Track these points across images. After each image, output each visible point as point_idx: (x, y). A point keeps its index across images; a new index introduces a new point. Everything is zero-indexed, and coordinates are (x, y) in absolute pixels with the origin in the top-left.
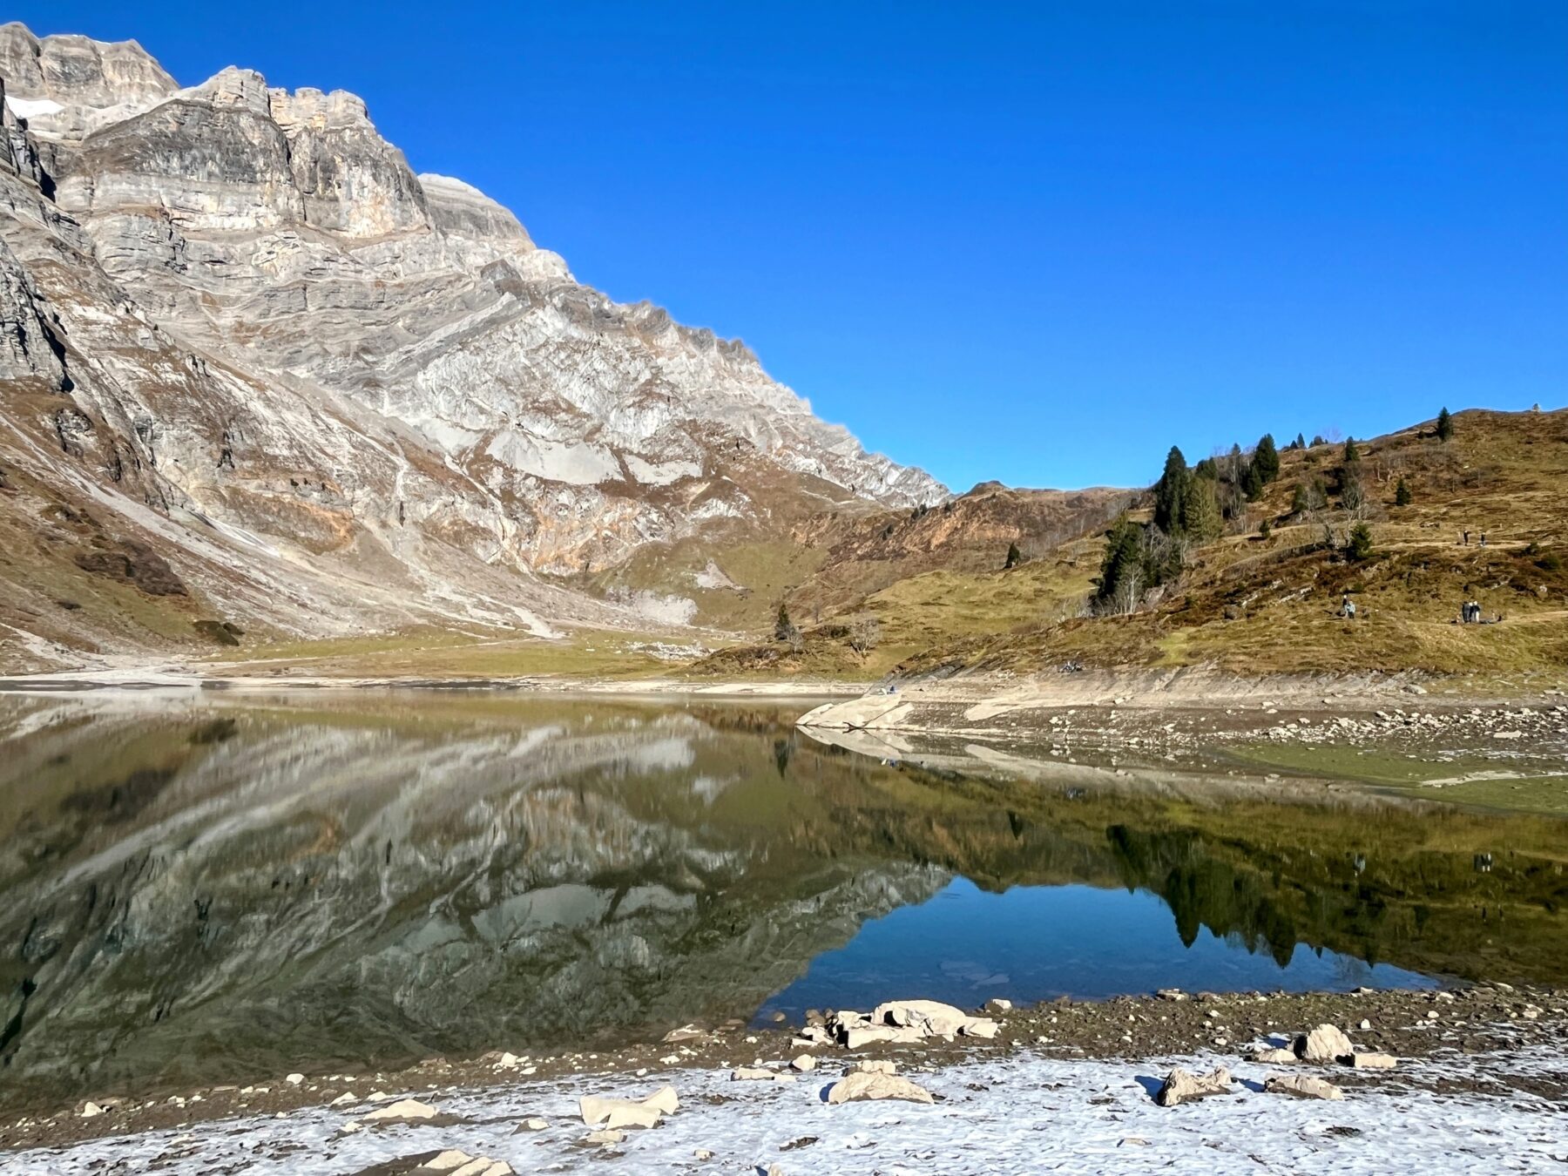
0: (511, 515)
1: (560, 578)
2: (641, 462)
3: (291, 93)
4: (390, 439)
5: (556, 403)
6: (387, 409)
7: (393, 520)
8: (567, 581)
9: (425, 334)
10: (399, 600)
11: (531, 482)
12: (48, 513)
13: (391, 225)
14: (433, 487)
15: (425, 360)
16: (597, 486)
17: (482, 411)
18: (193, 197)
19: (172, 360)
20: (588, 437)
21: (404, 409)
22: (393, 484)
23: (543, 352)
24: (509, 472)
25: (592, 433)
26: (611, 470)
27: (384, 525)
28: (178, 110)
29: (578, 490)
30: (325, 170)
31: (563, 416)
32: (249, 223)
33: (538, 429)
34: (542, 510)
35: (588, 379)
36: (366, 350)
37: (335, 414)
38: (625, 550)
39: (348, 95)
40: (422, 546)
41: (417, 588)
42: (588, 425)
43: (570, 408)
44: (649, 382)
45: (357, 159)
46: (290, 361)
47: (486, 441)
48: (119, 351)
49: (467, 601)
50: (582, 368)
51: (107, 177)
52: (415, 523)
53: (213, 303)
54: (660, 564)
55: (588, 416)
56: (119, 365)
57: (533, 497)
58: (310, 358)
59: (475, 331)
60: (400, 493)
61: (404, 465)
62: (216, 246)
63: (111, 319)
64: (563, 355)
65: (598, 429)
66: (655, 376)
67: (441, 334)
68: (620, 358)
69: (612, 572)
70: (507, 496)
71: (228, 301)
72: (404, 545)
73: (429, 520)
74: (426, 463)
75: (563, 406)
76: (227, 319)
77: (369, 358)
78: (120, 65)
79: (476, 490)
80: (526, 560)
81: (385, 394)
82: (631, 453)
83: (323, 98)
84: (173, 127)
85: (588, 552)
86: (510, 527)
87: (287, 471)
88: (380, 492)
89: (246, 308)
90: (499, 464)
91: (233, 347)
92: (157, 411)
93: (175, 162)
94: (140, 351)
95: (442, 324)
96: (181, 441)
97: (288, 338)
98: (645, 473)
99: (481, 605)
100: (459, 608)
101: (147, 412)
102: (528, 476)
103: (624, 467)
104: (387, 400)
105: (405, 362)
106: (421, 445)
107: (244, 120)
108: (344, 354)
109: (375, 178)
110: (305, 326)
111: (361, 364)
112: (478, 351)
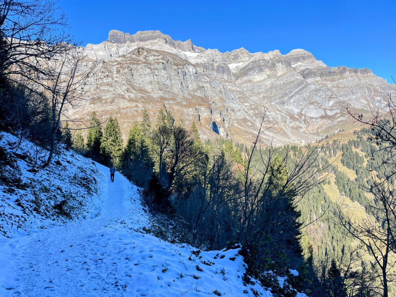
0: (305, 124)
1: (313, 133)
2: (329, 111)
3: (267, 53)
4: (286, 113)
5: (314, 102)
6: (286, 107)
7: (287, 127)
8: (314, 134)
9: (291, 92)
10: (287, 140)
11: (309, 118)
13: (285, 72)
14: (293, 121)
15: (292, 97)
16: (320, 117)
17: (301, 105)
18: (255, 77)
19: (257, 109)
20: (320, 107)
21: (289, 107)
22: (287, 121)
23: (312, 92)
24: (305, 116)
25: (320, 106)
26: (323, 113)
27: (286, 128)
28: (251, 63)
29: (316, 118)
30: (274, 65)
31: (315, 104)
32: (263, 78)
33: (311, 107)
34: (310, 122)
35: (320, 97)
36: (282, 97)
37: (278, 110)
38: (324, 127)
39: (276, 50)
40: (291, 131)
41: (289, 138)
42: (320, 105)
43: (317, 102)
44: (331, 95)
45: (278, 62)
46: (271, 102)
47: (302, 111)
48: (251, 109)
49: (296, 139)
50: (319, 95)
51: (243, 77)
52: (290, 127)
53: (259, 93)
54: (330, 130)
55: (320, 103)
56: (251, 112)
57: (309, 120)
58: (274, 101)
59: (300, 90)
60: (288, 123)
61: (288, 117)
62: (259, 84)
63: (249, 105)
64: (315, 92)
65: (321, 105)
66: (332, 94)
67: (294, 92)
68: (325, 92)
69: (322, 131)
70: (305, 121)
71: (261, 92)
72: (288, 131)
73: (292, 126)
74: (292, 117)
75: (315, 102)
76: (261, 96)
77: (283, 98)
78: (242, 53)
79: (299, 120)
80: (308, 131)
81: (285, 104)
82: (327, 109)
83: (272, 52)
84: (251, 66)
85: (318, 128)
86: (305, 126)
87: (272, 122)
88: (285, 123)
89: (264, 93)
90: (304, 115)
91: (263, 101)
92: (256, 117)
93: (252, 72)
94: (253, 108)
95: (295, 90)
96: (259, 121)
97: (270, 98)
98: (329, 113)
99: (298, 140)
100: (294, 141)
101: (255, 118)
102: (308, 117)
103: (325, 112)
104: (286, 106)
105: (288, 98)
106: (291, 113)
107: (261, 61)
108: (279, 99)
109: (282, 64)
110: (273, 95)
111: (282, 100)
112: (300, 94)
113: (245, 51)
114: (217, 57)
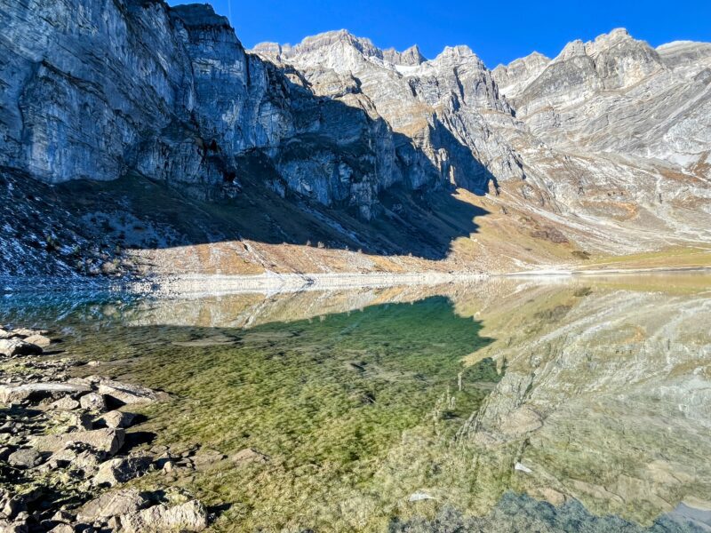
3: (593, 41)
4: (652, 167)
6: (649, 155)
7: (656, 203)
9: (665, 117)
10: (663, 236)
12: (520, 220)
13: (644, 75)
14: (676, 184)
15: (666, 129)
17: (700, 143)
18: (560, 98)
19: (558, 159)
21: (657, 154)
22: (655, 187)
27: (652, 205)
28: (551, 69)
30: (611, 64)
32: (582, 99)
36: (636, 133)
37: (626, 163)
39: (618, 29)
40: (672, 211)
41: (670, 230)
45: (625, 54)
46: (604, 147)
48: (540, 161)
49: (699, 234)
51: (531, 103)
52: (668, 202)
53: (571, 134)
56: (540, 166)
58: (612, 143)
59: (693, 107)
60: (659, 190)
61: (660, 177)
62: (570, 113)
63: (536, 151)
67: (674, 114)
71: (576, 132)
72: (663, 212)
73: (675, 199)
74: (672, 174)
76: (577, 138)
77: (638, 136)
79: (698, 180)
81: (648, 149)
83: (607, 36)
84: (550, 75)
87: (606, 190)
88: (649, 191)
89: (584, 132)
91: (580, 148)
92: (554, 179)
93: (552, 88)
94: (546, 159)
95: (675, 109)
96: (564, 187)
97: (602, 138)
100: (694, 236)
101: (551, 180)
104: (649, 152)
105: (656, 133)
106: (668, 167)
107: (576, 61)
108: (627, 137)
109: (634, 58)
110: (609, 131)
111: (635, 139)
112: (696, 116)
113: (540, 56)
114: (464, 61)
